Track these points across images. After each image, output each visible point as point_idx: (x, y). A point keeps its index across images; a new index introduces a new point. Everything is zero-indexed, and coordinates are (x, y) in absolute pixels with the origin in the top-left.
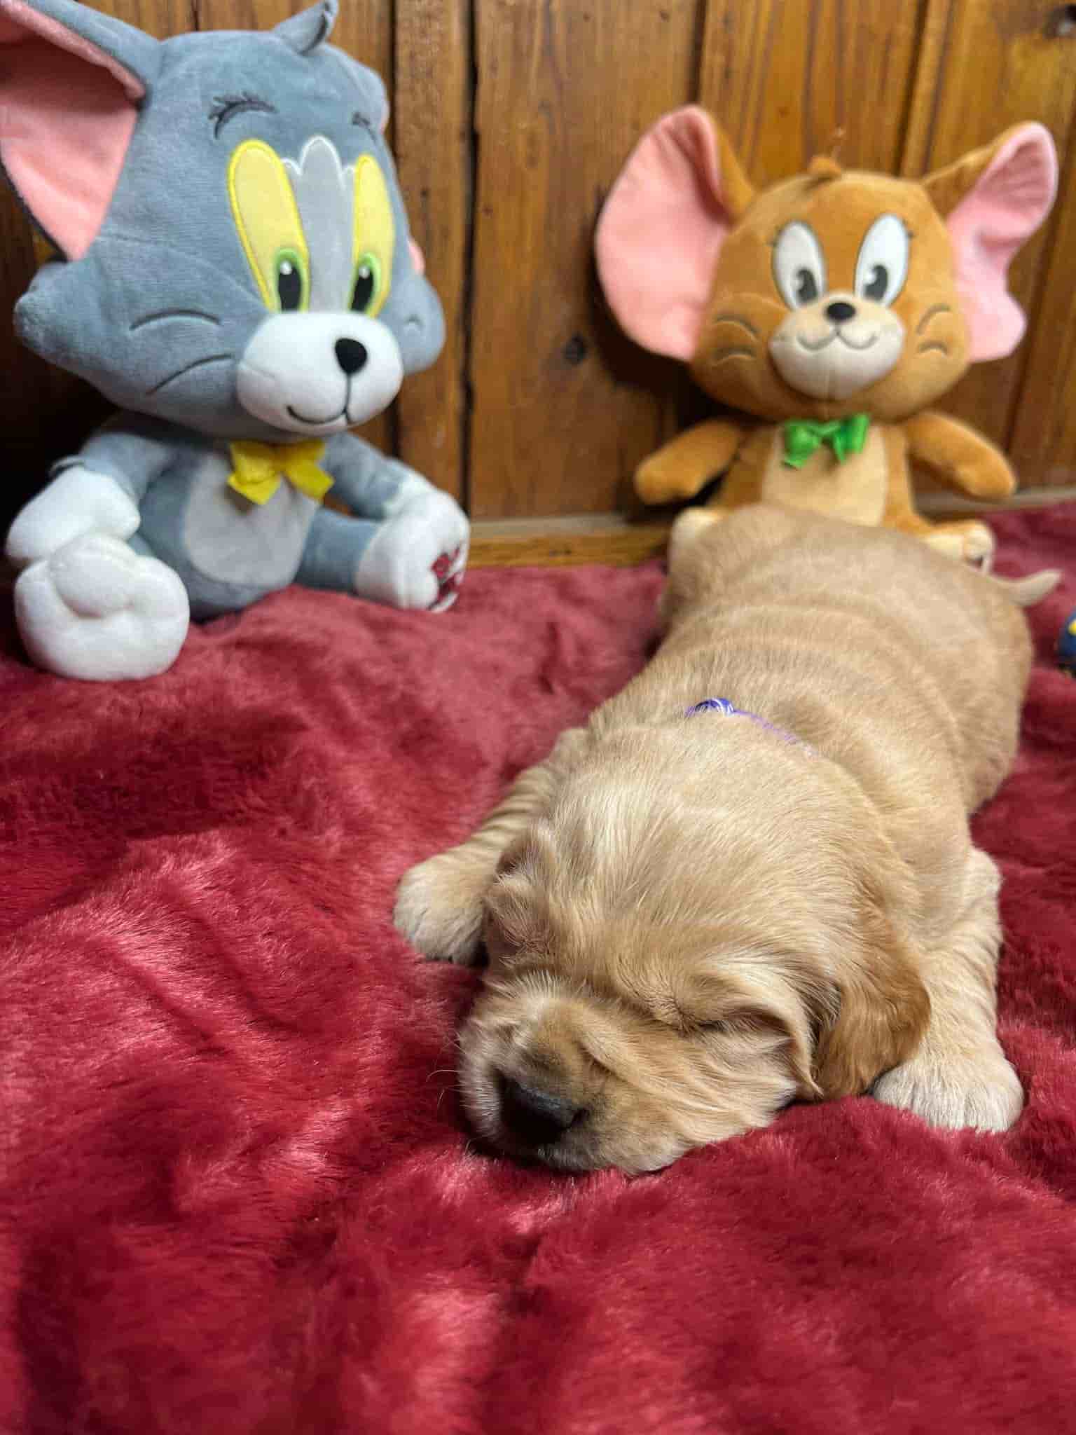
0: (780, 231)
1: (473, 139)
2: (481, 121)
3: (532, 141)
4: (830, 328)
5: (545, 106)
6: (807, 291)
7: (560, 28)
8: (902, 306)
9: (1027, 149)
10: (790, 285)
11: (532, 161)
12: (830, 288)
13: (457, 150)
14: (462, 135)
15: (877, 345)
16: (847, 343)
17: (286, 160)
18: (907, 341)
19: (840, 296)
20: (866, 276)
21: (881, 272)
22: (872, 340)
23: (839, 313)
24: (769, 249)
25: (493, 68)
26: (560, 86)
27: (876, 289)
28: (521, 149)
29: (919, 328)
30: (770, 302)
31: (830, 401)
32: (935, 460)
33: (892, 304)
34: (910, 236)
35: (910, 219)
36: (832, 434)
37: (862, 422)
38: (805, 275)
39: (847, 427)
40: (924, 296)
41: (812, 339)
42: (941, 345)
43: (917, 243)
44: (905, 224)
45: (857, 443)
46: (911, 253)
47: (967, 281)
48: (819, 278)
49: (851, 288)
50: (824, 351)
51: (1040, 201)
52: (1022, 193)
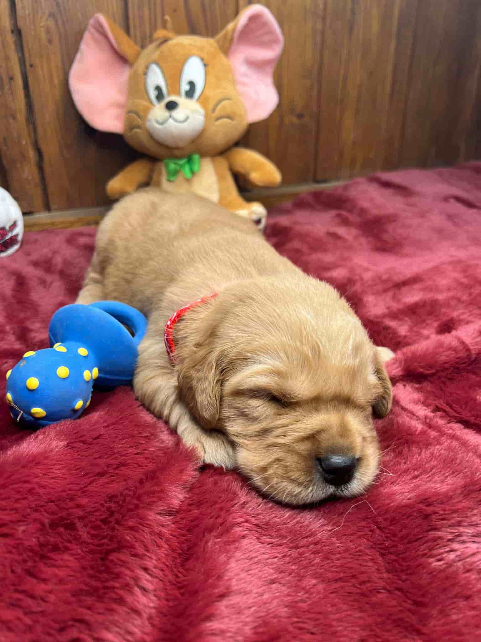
0: (147, 68)
1: (17, 32)
2: (21, 24)
3: (48, 32)
4: (166, 114)
5: (52, 15)
6: (160, 96)
8: (203, 101)
10: (153, 94)
11: (50, 41)
12: (169, 93)
13: (10, 39)
14: (12, 32)
15: (189, 121)
16: (175, 120)
18: (206, 116)
19: (173, 98)
20: (185, 87)
21: (192, 84)
22: (187, 118)
23: (171, 106)
24: (143, 77)
26: (58, 5)
27: (190, 94)
28: (44, 36)
29: (214, 110)
30: (146, 103)
31: (177, 148)
32: (241, 170)
33: (198, 100)
34: (205, 65)
35: (205, 57)
36: (184, 164)
37: (196, 157)
38: (158, 88)
39: (190, 160)
40: (214, 94)
41: (160, 120)
42: (229, 117)
43: (209, 68)
44: (202, 60)
45: (196, 167)
46: (206, 74)
47: (244, 84)
48: (164, 90)
49: (178, 93)
50: (166, 125)
51: (276, 41)
52: (266, 38)
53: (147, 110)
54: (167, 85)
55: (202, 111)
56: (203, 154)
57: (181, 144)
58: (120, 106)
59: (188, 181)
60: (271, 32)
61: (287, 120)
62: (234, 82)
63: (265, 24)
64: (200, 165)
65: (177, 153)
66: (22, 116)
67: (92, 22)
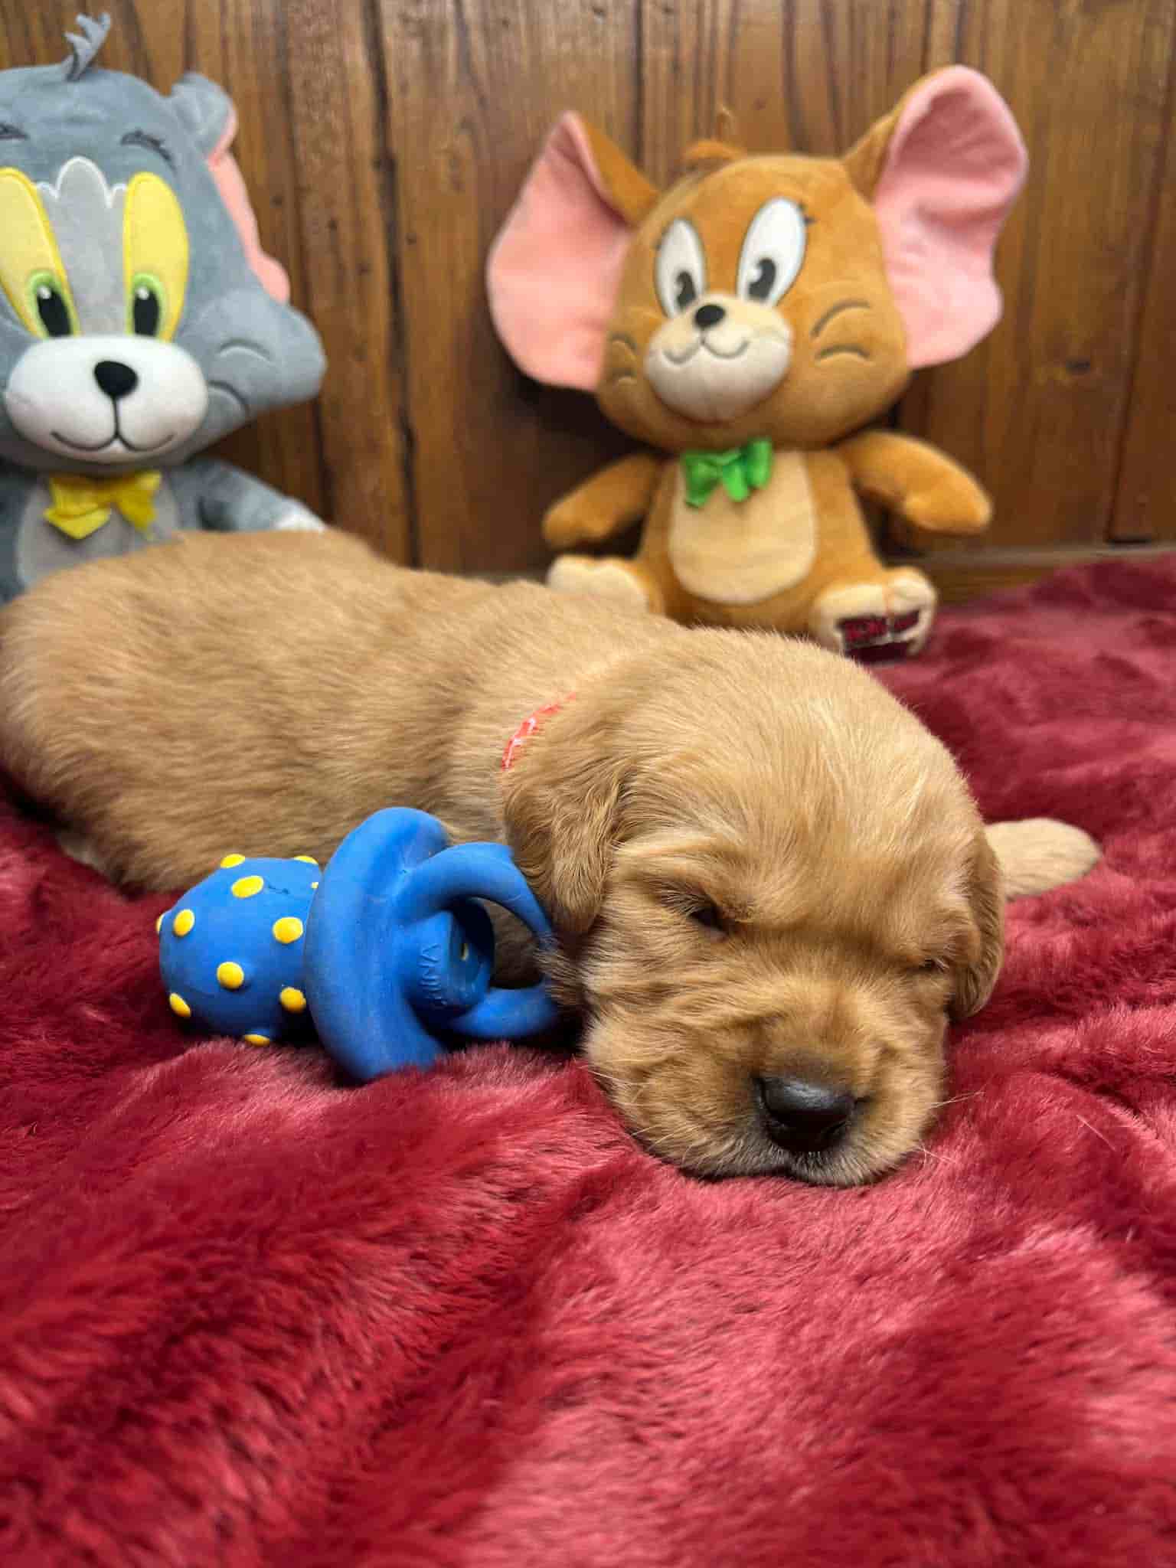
0: (665, 231)
1: (386, 163)
2: (396, 146)
3: (455, 161)
4: (695, 335)
5: (467, 124)
6: (686, 295)
7: (476, 38)
8: (791, 305)
9: (946, 103)
10: (670, 291)
11: (457, 185)
12: (709, 287)
13: (370, 179)
14: (376, 163)
15: (749, 352)
16: (713, 351)
17: (41, 185)
18: (795, 344)
19: (716, 298)
20: (750, 273)
21: (768, 268)
22: (744, 345)
23: (709, 317)
24: (652, 252)
25: (404, 88)
26: (482, 101)
27: (760, 289)
28: (444, 171)
29: (817, 330)
30: (651, 314)
31: (717, 423)
32: (885, 489)
33: (779, 303)
34: (808, 221)
35: (809, 199)
36: (729, 466)
37: (763, 448)
38: (685, 279)
39: (746, 455)
40: (824, 291)
41: (677, 351)
42: (860, 350)
43: (819, 227)
44: (801, 206)
45: (760, 473)
46: (808, 241)
47: (905, 269)
48: (698, 280)
49: (732, 288)
50: (690, 363)
51: (1006, 161)
52: (977, 155)
53: (652, 329)
54: (706, 269)
55: (786, 332)
56: (782, 443)
57: (724, 415)
58: (595, 325)
59: (739, 506)
60: (992, 138)
61: (1040, 376)
62: (882, 266)
63: (978, 116)
64: (771, 467)
65: (716, 435)
66: (378, 353)
67: (554, 134)
